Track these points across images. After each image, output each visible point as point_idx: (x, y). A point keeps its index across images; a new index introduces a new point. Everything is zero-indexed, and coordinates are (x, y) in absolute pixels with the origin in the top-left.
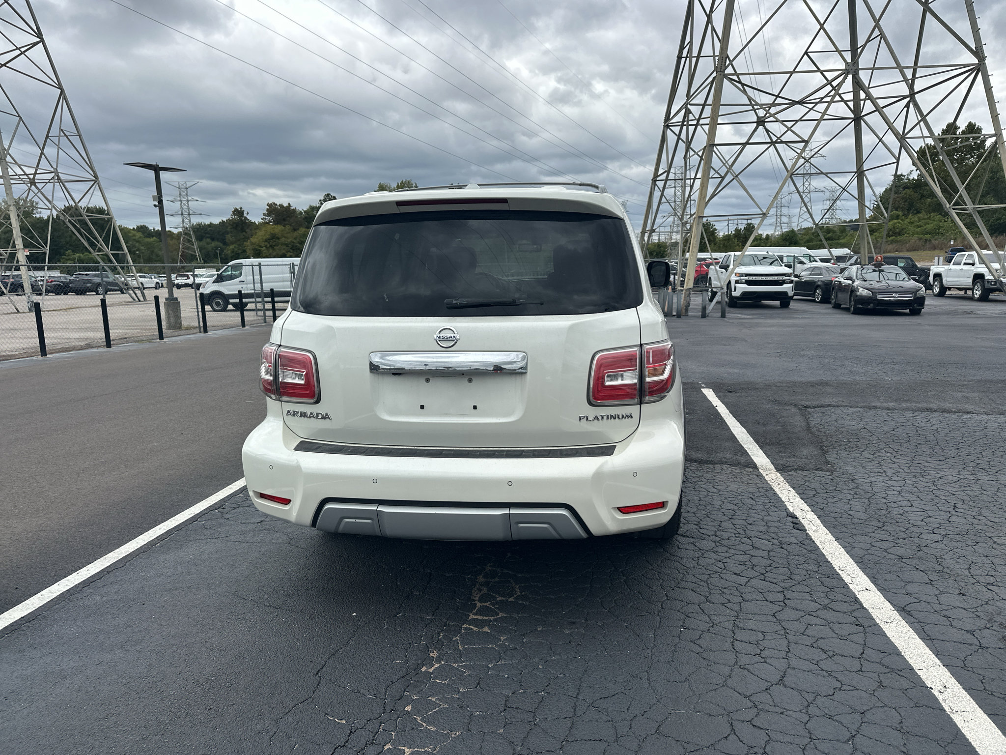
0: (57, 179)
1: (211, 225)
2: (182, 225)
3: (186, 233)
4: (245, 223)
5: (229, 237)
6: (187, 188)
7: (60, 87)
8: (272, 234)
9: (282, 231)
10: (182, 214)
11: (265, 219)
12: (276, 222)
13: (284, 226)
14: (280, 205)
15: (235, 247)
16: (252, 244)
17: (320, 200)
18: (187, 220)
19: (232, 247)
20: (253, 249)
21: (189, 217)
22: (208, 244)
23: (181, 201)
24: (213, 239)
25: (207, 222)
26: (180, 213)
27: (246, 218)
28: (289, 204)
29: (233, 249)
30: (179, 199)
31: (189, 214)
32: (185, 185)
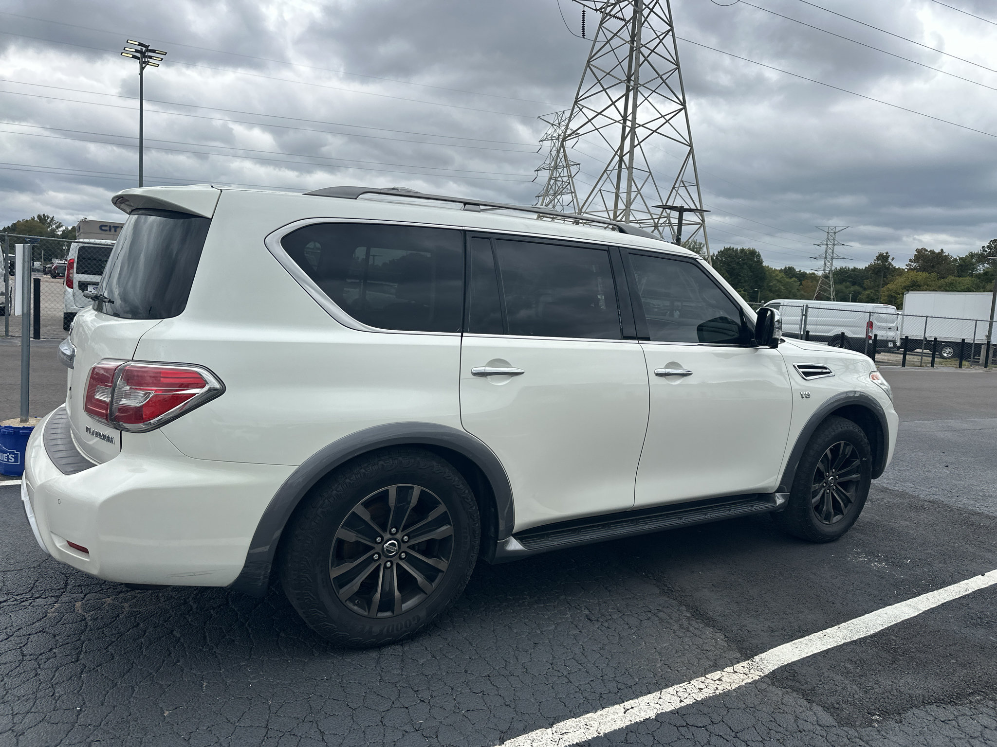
0: (669, 223)
1: (855, 269)
2: (823, 268)
3: (826, 277)
4: (888, 268)
5: (867, 283)
6: (835, 233)
7: (691, 145)
8: (914, 281)
9: (926, 278)
10: (826, 258)
11: (911, 265)
12: (923, 269)
13: (929, 273)
14: (931, 251)
15: (871, 292)
16: (889, 290)
17: (983, 247)
18: (829, 263)
19: (868, 292)
20: (888, 296)
21: (832, 261)
22: (847, 287)
23: (827, 245)
24: (854, 284)
25: (851, 267)
26: (824, 256)
27: (890, 264)
28: (942, 250)
29: (869, 294)
30: (825, 243)
31: (832, 258)
32: (834, 230)
